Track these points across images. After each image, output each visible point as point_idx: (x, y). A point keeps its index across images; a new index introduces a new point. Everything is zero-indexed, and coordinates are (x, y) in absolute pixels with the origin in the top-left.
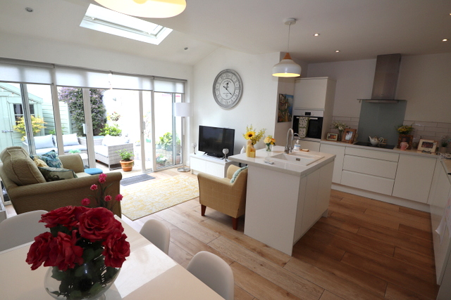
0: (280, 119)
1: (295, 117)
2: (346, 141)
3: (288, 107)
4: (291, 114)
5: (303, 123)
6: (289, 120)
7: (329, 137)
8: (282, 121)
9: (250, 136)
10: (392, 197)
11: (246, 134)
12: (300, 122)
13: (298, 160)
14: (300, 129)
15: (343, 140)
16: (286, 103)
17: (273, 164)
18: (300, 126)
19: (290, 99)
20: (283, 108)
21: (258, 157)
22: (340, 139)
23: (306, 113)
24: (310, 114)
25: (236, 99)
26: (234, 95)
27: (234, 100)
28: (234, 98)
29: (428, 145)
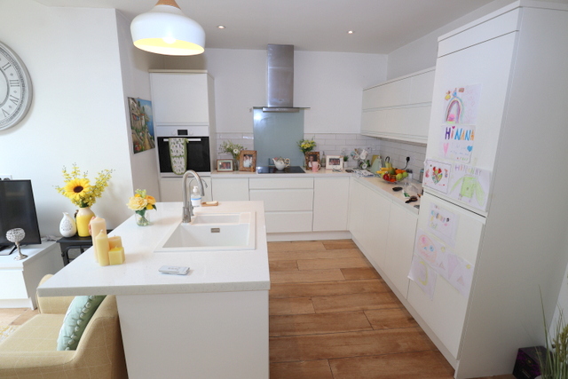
0: (137, 148)
1: (160, 139)
2: (245, 170)
3: (146, 122)
4: (153, 135)
5: (178, 150)
6: (152, 147)
7: (221, 166)
8: (142, 150)
9: (78, 189)
10: (313, 232)
11: (67, 186)
12: (172, 147)
13: (215, 230)
14: (173, 160)
15: (240, 168)
16: (141, 114)
17: (188, 272)
18: (173, 154)
19: (146, 107)
20: (138, 125)
21: (135, 258)
22: (236, 168)
23: (180, 132)
24: (185, 132)
25: (15, 107)
26: (10, 97)
27: (12, 112)
28: (10, 107)
29: (335, 162)
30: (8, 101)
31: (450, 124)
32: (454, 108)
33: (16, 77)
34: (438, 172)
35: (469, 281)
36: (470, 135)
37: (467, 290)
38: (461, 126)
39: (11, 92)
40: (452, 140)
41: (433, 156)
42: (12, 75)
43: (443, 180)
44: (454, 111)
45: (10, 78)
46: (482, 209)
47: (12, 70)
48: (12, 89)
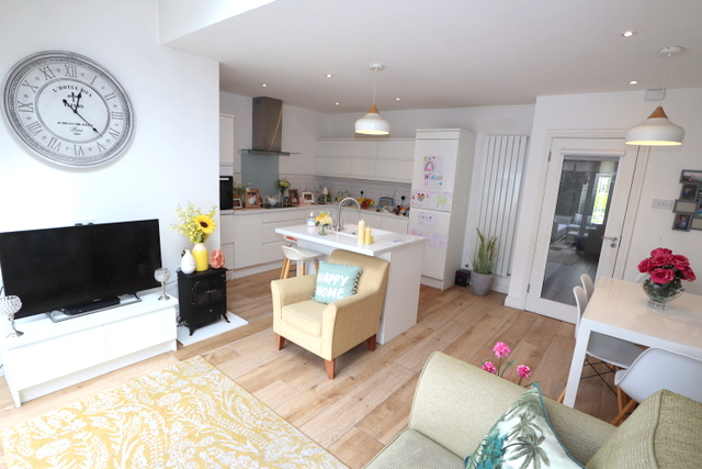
25: (114, 142)
26: (109, 130)
27: (109, 146)
28: (108, 141)
29: (308, 197)
30: (107, 133)
31: (427, 173)
32: (429, 164)
33: (120, 109)
34: (421, 197)
35: (446, 241)
36: (440, 178)
37: (445, 247)
38: (435, 173)
39: (112, 124)
40: (429, 180)
41: (416, 187)
42: (115, 106)
43: (425, 199)
44: (429, 167)
45: (112, 109)
46: (450, 209)
47: (117, 101)
48: (113, 122)
